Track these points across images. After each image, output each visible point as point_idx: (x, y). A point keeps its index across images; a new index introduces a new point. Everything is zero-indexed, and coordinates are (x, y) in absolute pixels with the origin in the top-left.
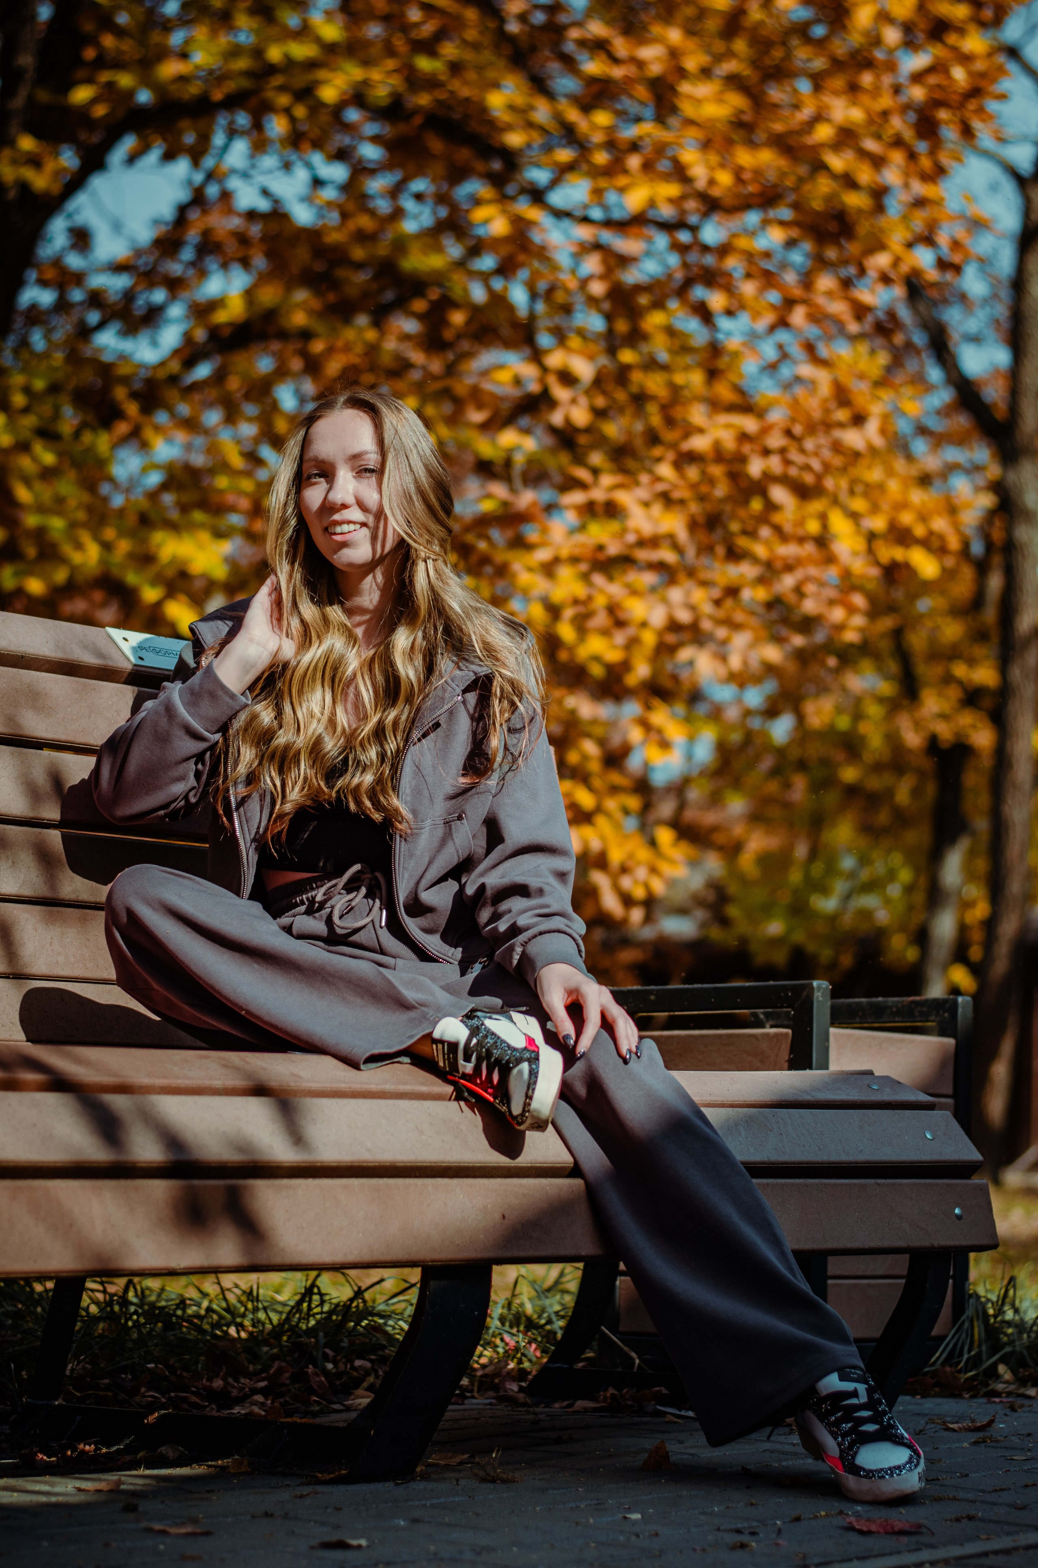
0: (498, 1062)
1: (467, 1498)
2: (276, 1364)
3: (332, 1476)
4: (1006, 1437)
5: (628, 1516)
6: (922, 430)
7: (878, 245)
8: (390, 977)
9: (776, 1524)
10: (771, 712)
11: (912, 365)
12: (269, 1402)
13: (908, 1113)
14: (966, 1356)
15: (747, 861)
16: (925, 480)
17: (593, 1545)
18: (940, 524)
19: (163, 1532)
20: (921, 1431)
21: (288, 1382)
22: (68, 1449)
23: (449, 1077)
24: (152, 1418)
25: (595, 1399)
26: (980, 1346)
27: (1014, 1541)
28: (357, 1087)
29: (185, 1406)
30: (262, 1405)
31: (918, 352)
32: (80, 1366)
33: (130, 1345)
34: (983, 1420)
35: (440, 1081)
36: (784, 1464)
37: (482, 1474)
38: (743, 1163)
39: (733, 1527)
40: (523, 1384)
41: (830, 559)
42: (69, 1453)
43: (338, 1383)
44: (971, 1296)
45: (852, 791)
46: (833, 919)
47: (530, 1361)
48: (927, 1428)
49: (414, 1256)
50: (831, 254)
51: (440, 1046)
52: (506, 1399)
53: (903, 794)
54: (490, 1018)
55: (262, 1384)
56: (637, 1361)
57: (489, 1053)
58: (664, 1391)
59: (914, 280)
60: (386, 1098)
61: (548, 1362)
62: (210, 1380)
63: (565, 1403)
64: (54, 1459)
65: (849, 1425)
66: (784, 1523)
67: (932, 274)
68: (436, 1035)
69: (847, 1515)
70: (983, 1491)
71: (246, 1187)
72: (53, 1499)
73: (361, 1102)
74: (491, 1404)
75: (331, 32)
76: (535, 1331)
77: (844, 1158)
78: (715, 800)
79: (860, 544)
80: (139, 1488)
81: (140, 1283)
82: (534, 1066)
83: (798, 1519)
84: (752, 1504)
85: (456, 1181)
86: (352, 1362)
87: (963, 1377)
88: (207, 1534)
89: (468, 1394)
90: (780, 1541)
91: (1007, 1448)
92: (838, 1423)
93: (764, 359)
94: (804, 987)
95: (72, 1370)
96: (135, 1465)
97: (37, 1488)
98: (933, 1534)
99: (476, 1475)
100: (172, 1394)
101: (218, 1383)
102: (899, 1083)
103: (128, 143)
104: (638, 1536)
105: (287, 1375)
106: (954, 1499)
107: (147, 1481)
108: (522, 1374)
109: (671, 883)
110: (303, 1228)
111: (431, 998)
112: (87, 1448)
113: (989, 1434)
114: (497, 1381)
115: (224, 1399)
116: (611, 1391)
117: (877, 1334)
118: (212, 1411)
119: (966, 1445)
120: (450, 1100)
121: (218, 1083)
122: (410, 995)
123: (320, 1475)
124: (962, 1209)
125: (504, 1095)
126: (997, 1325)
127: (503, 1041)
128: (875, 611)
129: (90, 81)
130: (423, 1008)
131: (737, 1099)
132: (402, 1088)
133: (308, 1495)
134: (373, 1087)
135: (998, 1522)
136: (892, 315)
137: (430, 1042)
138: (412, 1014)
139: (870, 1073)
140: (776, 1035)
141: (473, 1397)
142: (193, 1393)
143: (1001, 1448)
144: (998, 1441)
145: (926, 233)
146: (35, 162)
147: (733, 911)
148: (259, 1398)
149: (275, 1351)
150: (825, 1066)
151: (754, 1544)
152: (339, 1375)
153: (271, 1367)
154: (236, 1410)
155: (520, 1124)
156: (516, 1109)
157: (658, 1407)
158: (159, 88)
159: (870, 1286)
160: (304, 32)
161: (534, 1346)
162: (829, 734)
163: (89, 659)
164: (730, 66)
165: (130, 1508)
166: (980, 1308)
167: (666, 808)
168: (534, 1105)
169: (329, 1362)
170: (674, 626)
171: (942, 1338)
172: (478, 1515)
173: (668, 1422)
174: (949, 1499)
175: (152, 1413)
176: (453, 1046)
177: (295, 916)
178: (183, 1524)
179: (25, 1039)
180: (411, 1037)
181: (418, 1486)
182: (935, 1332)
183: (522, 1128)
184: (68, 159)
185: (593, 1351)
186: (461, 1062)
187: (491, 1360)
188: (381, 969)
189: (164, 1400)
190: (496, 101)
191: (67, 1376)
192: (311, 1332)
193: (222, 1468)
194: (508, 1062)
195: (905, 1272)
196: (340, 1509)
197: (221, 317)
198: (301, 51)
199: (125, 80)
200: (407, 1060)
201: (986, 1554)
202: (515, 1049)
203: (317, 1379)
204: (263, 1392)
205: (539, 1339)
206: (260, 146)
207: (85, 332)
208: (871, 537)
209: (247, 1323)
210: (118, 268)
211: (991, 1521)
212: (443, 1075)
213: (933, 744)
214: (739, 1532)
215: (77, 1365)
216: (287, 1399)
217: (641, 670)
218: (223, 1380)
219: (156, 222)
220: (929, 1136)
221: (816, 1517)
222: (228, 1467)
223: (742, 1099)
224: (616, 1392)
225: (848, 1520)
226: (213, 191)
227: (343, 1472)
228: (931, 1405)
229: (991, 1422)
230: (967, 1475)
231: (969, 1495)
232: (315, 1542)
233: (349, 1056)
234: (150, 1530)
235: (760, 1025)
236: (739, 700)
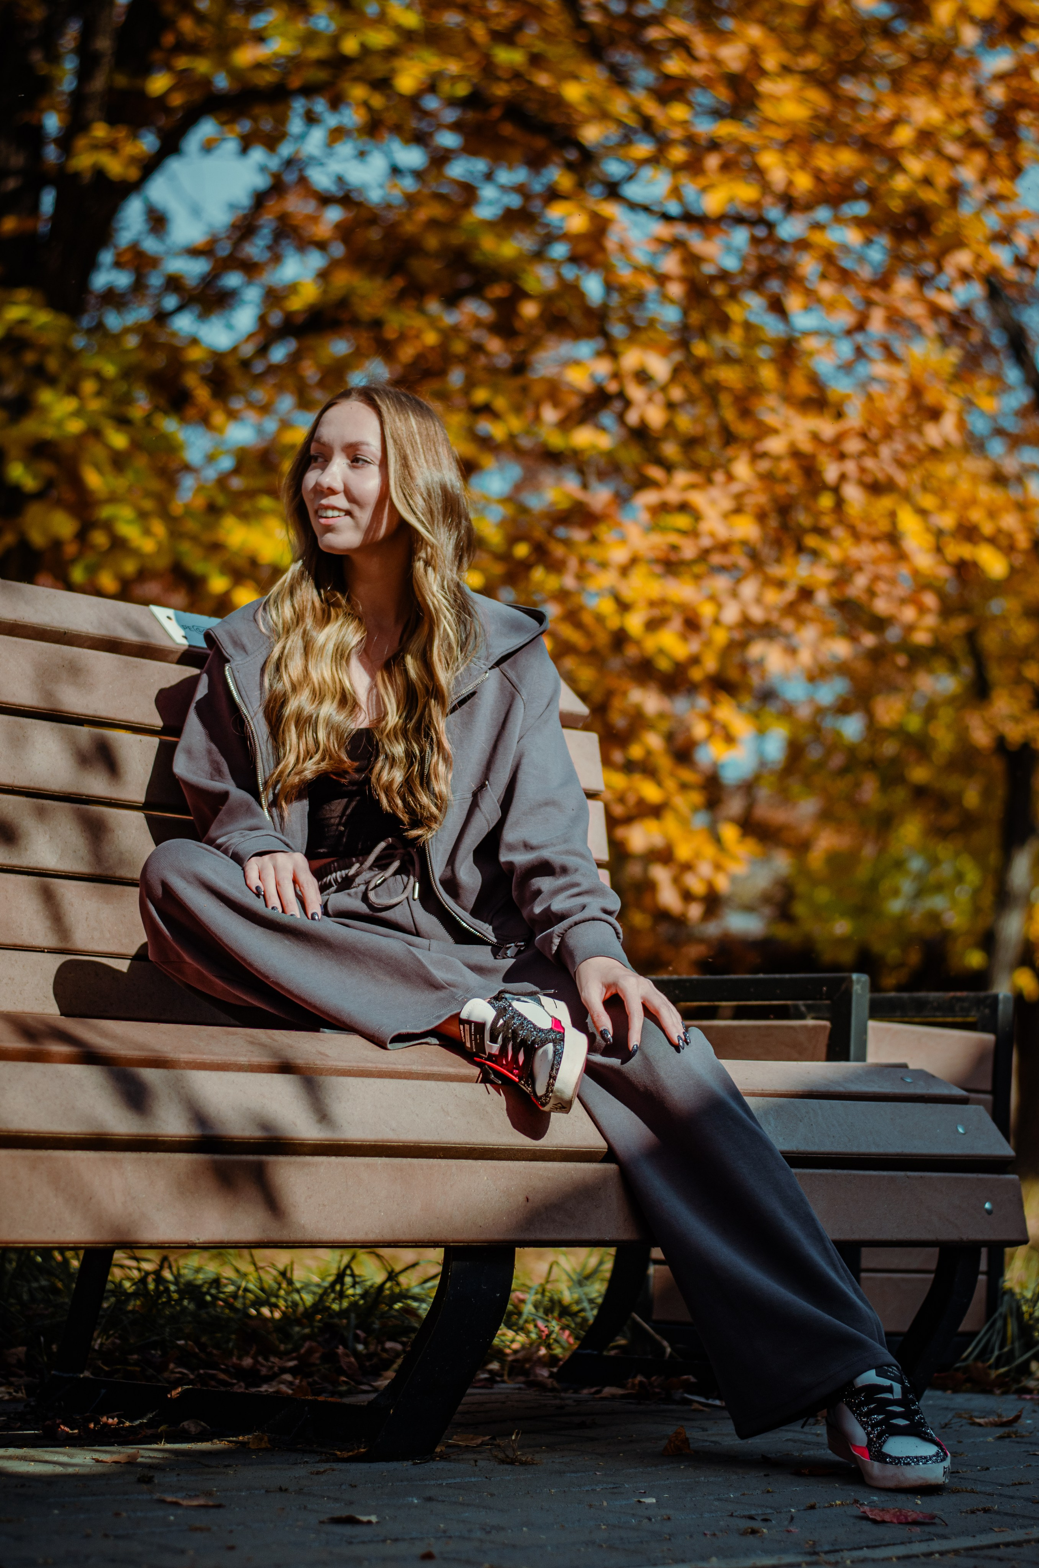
0: (524, 1042)
1: (484, 1479)
2: (307, 1344)
3: (351, 1454)
4: (1031, 1433)
5: (642, 1500)
6: (999, 432)
7: (957, 242)
8: (420, 957)
9: (790, 1511)
10: (843, 708)
11: (989, 365)
12: (297, 1381)
13: (940, 1106)
14: (996, 1353)
15: (817, 857)
16: (999, 479)
17: (603, 1527)
18: (1010, 521)
19: (176, 1504)
20: (946, 1425)
21: (318, 1362)
22: (90, 1422)
23: (476, 1059)
24: (175, 1393)
25: (622, 1386)
26: (1013, 1343)
27: (1027, 1534)
28: (383, 1066)
29: (213, 1383)
30: (290, 1384)
31: (996, 352)
32: (109, 1341)
33: (162, 1322)
34: (1008, 1416)
35: (465, 1062)
36: (805, 1453)
37: (501, 1455)
38: (782, 1153)
39: (747, 1513)
40: (555, 1370)
41: (901, 556)
42: (92, 1425)
43: (368, 1364)
44: (1005, 1293)
45: (920, 793)
46: (901, 920)
47: (563, 1347)
48: (953, 1422)
49: (436, 1237)
50: (909, 249)
51: (467, 1027)
52: (535, 1384)
53: (972, 798)
54: (518, 1000)
55: (291, 1364)
56: (669, 1350)
57: (515, 1033)
58: (692, 1379)
59: (993, 279)
60: (413, 1079)
61: (578, 1348)
62: (240, 1358)
63: (593, 1390)
64: (76, 1431)
65: (881, 1417)
66: (799, 1510)
67: (1012, 273)
68: (464, 1015)
69: (863, 1504)
70: (1002, 1485)
71: (268, 1163)
72: (71, 1470)
73: (387, 1081)
74: (520, 1389)
75: (411, 19)
76: (569, 1318)
77: (874, 1150)
78: (784, 797)
79: (928, 540)
80: (154, 1461)
81: (176, 1260)
82: (558, 1047)
83: (812, 1507)
84: (768, 1492)
85: (480, 1163)
86: (382, 1343)
87: (993, 1374)
88: (219, 1506)
89: (498, 1379)
90: (792, 1529)
91: (1031, 1443)
92: (869, 1414)
93: (839, 358)
94: (843, 980)
95: (101, 1344)
96: (156, 1439)
97: (55, 1458)
98: (947, 1525)
99: (496, 1457)
100: (202, 1371)
101: (248, 1362)
102: (933, 1077)
103: (207, 128)
104: (650, 1519)
105: (317, 1355)
106: (972, 1491)
107: (166, 1455)
108: (553, 1360)
109: (733, 879)
110: (324, 1205)
111: (460, 979)
112: (110, 1421)
113: (1014, 1429)
114: (527, 1366)
115: (253, 1377)
116: (639, 1378)
117: (905, 1328)
118: (240, 1388)
119: (990, 1439)
120: (477, 1082)
121: (243, 1060)
122: (440, 975)
123: (339, 1453)
124: (993, 1204)
125: (529, 1076)
126: (1031, 1322)
127: (530, 1022)
128: (947, 611)
129: (168, 67)
130: (452, 989)
131: (768, 1088)
132: (429, 1069)
133: (325, 1471)
134: (400, 1068)
135: (1014, 1515)
136: (967, 311)
137: (457, 1021)
138: (441, 994)
139: (904, 1066)
140: (815, 1028)
141: (503, 1382)
142: (222, 1371)
143: (1026, 1443)
144: (1022, 1437)
145: (1005, 233)
146: (112, 147)
147: (800, 909)
148: (288, 1377)
149: (307, 1331)
150: (862, 1057)
151: (765, 1530)
152: (370, 1356)
153: (302, 1346)
154: (264, 1388)
155: (544, 1105)
156: (540, 1090)
157: (686, 1395)
158: (235, 73)
159: (903, 1280)
160: (382, 19)
161: (567, 1332)
162: (899, 732)
163: (131, 637)
164: (810, 61)
165: (146, 1480)
166: (1014, 1305)
167: (735, 806)
168: (558, 1085)
169: (359, 1342)
170: (746, 622)
171: (974, 1334)
172: (492, 1495)
173: (695, 1410)
174: (967, 1491)
175: (175, 1388)
176: (480, 1027)
177: (329, 894)
178: (196, 1496)
179: (58, 1013)
180: (439, 1017)
181: (438, 1465)
182: (962, 1328)
183: (546, 1109)
184: (148, 143)
185: (625, 1337)
186: (487, 1042)
187: (523, 1347)
188: (411, 948)
189: (192, 1376)
190: (573, 92)
191: (95, 1350)
192: (343, 1313)
193: (243, 1444)
194: (533, 1042)
195: (933, 1266)
196: (355, 1486)
197: (296, 304)
198: (380, 38)
199: (202, 66)
200: (434, 1041)
201: (997, 1546)
202: (541, 1030)
203: (347, 1360)
204: (292, 1371)
205: (573, 1326)
206: (337, 134)
207: (162, 317)
208: (939, 533)
209: (282, 1303)
210: (194, 252)
211: (1006, 1514)
212: (470, 1057)
213: (1001, 743)
214: (751, 1518)
215: (107, 1339)
216: (316, 1378)
217: (710, 664)
218: (253, 1358)
219: (232, 207)
220: (961, 1130)
221: (832, 1506)
222: (248, 1443)
223: (773, 1088)
224: (644, 1379)
225: (862, 1510)
226: (290, 177)
227: (362, 1450)
228: (961, 1400)
229: (1017, 1418)
230: (988, 1469)
231: (988, 1488)
232: (324, 1517)
233: (376, 1034)
234: (163, 1501)
235: (802, 1017)
236: (811, 700)
